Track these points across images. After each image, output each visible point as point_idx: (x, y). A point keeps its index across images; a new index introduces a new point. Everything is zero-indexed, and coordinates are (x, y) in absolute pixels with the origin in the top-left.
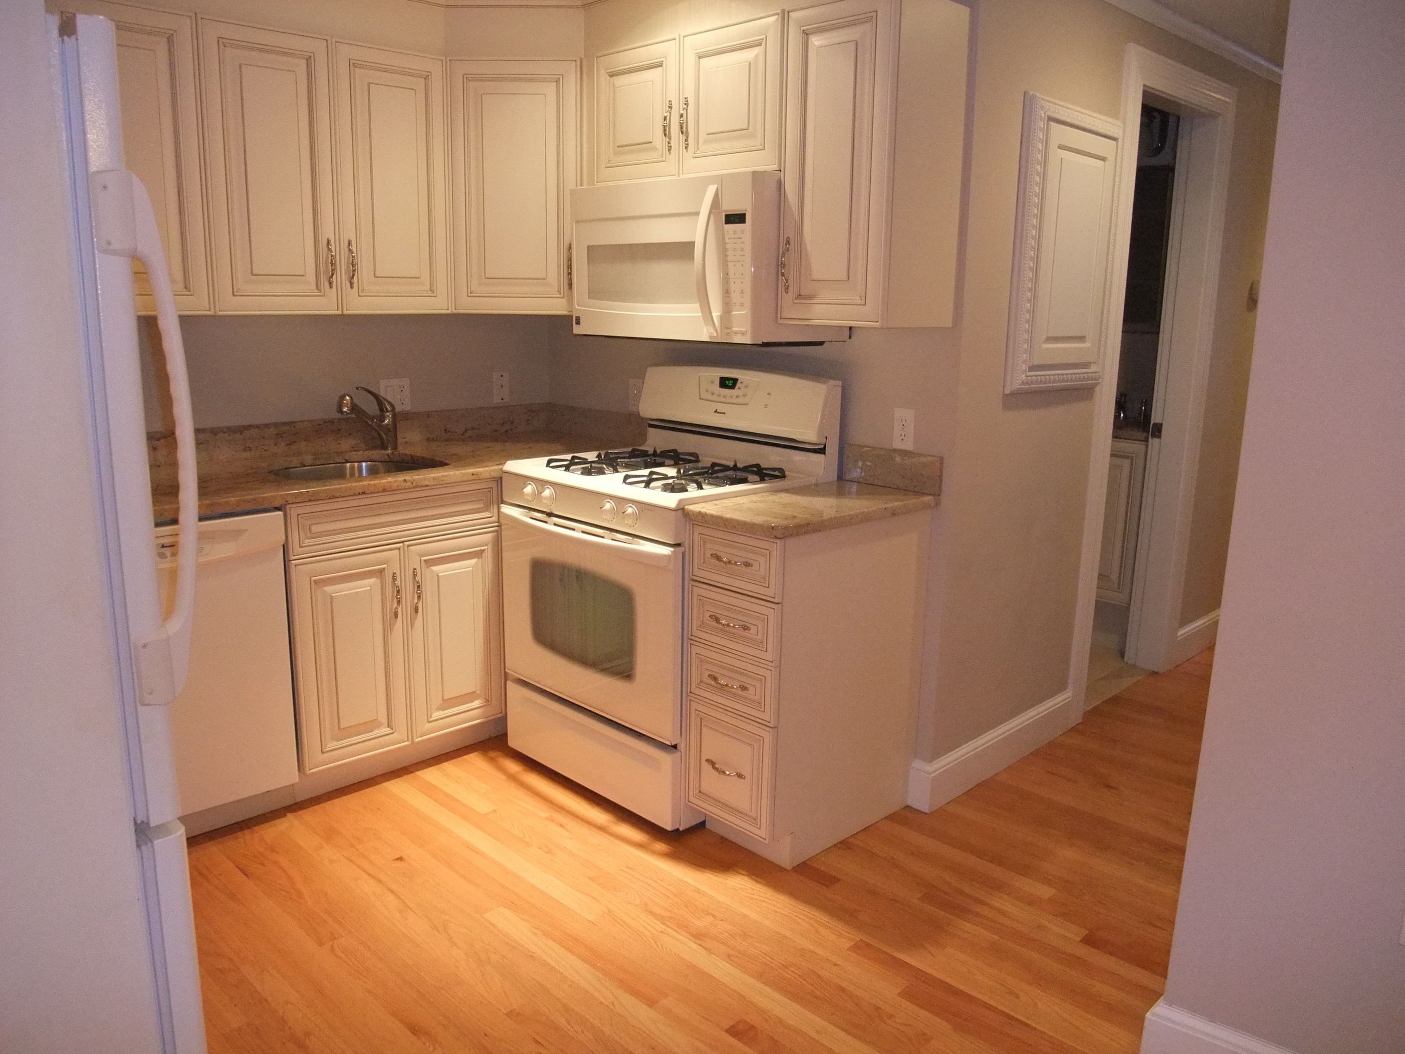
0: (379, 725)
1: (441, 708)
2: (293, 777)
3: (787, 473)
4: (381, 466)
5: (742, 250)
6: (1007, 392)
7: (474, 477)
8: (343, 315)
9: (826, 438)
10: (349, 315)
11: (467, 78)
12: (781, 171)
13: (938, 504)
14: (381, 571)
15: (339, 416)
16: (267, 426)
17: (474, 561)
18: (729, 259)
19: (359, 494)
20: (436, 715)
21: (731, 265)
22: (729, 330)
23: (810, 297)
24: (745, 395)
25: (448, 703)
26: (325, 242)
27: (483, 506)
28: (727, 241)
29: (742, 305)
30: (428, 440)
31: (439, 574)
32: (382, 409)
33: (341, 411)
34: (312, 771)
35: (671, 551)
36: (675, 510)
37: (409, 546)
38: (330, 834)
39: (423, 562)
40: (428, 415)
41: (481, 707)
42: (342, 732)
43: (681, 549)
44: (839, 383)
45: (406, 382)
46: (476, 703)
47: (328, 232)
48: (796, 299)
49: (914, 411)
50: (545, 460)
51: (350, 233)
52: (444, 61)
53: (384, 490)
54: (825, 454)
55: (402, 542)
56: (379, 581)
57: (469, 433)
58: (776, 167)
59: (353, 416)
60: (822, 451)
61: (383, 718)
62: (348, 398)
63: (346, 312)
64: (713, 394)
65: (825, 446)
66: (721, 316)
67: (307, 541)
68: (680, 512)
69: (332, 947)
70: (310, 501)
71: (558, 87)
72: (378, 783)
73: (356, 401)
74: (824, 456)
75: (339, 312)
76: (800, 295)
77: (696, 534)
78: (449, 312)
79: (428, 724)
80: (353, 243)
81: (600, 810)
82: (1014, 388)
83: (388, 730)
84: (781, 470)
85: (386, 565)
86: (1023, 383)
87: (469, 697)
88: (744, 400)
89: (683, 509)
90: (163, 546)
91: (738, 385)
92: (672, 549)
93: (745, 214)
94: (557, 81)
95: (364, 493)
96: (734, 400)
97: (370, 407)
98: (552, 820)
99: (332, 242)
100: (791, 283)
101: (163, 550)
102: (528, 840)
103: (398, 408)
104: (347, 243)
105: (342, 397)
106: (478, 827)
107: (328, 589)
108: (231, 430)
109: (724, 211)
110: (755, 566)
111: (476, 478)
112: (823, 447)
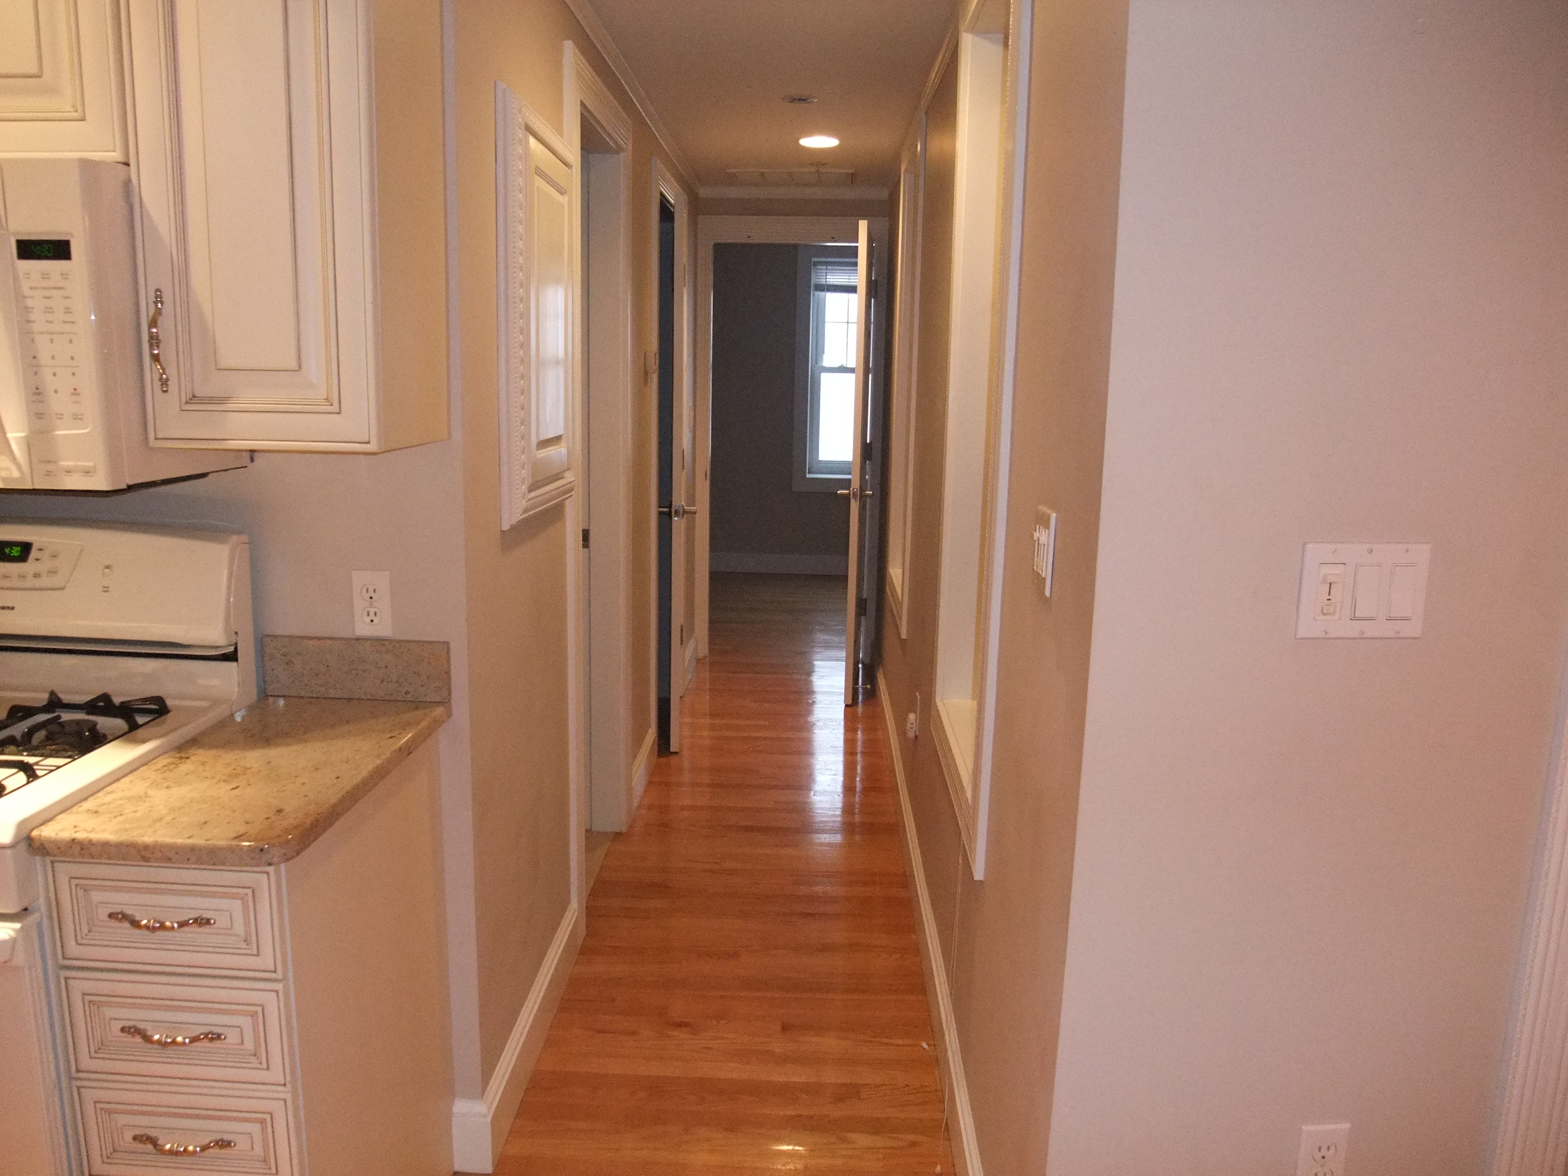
3: (169, 703)
5: (68, 311)
6: (506, 527)
9: (236, 633)
12: (127, 164)
13: (449, 715)
18: (36, 327)
21: (42, 341)
22: (51, 467)
23: (223, 400)
24: (52, 572)
28: (27, 292)
29: (77, 417)
35: (13, 930)
36: (12, 846)
43: (32, 919)
44: (245, 538)
48: (187, 403)
49: (387, 573)
54: (236, 660)
58: (117, 156)
60: (231, 657)
65: (236, 649)
66: (27, 437)
68: (22, 847)
74: (235, 664)
76: (194, 396)
77: (63, 880)
82: (514, 521)
84: (159, 700)
86: (526, 511)
88: (56, 581)
89: (28, 838)
91: (34, 554)
92: (17, 926)
93: (67, 243)
96: (30, 582)
100: (172, 372)
109: (14, 234)
110: (221, 921)
112: (232, 649)
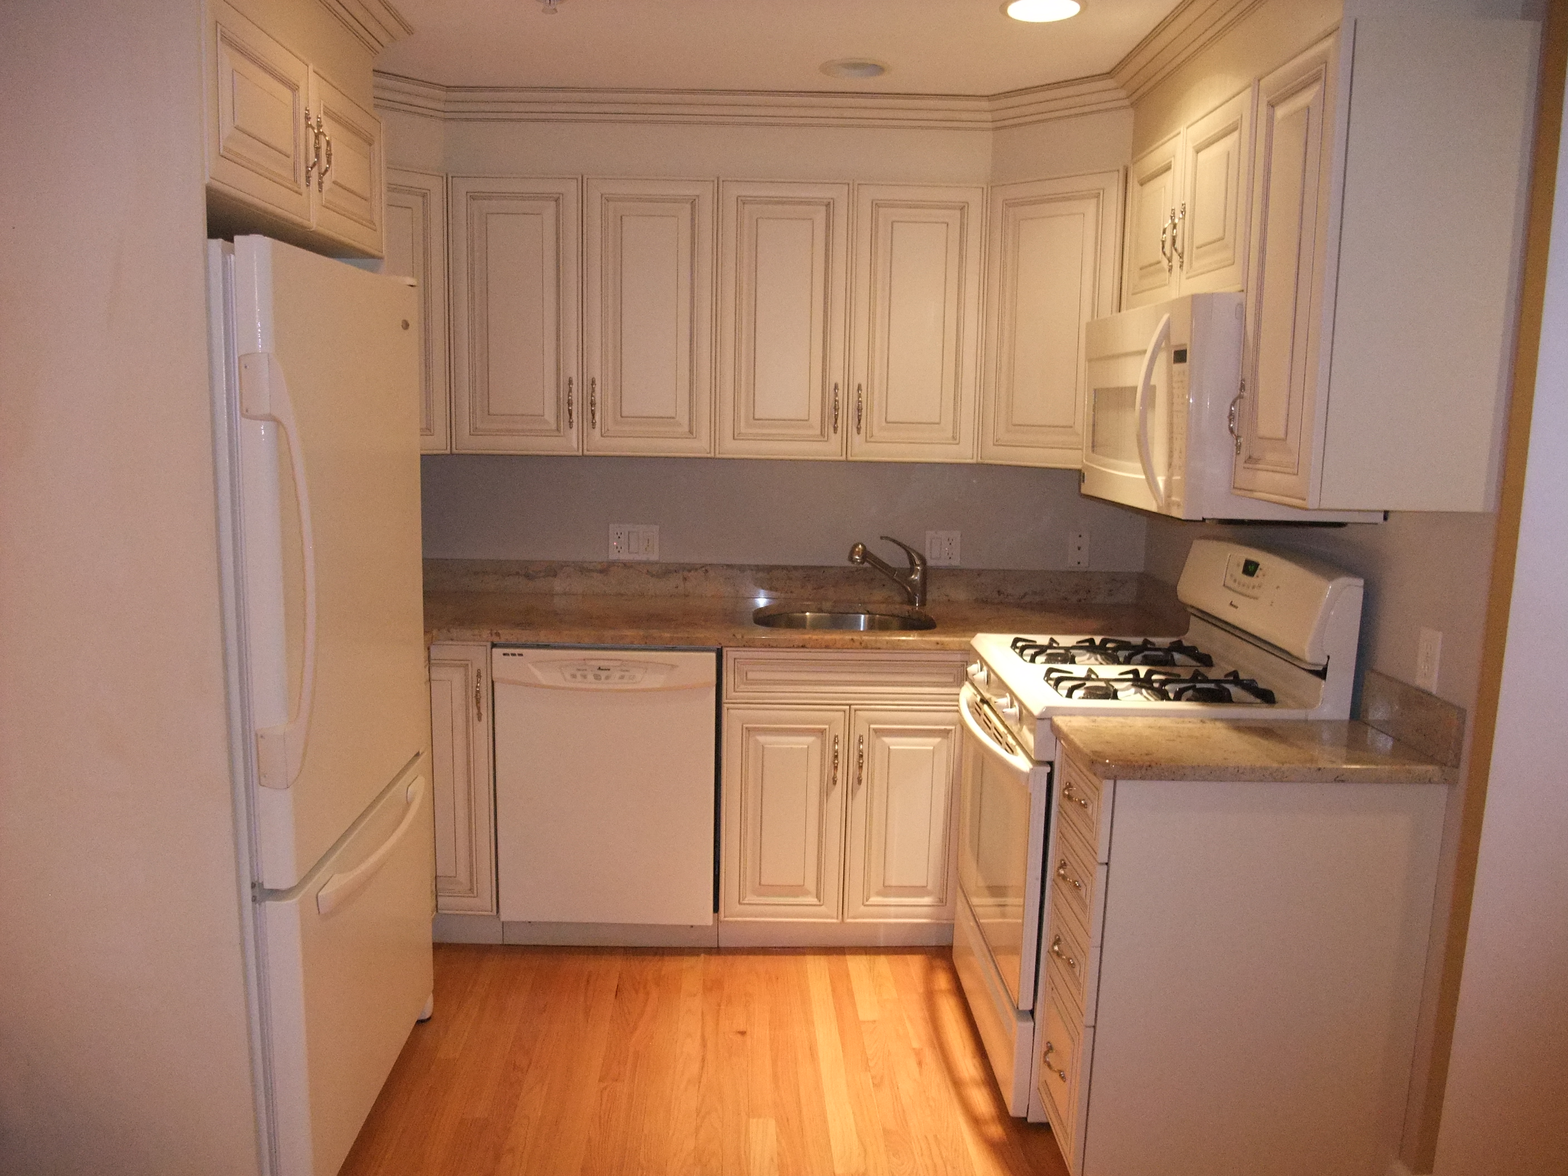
0: (806, 893)
1: (879, 894)
2: (708, 918)
3: (1279, 698)
4: (895, 622)
7: (939, 646)
8: (847, 461)
9: (1327, 662)
10: (855, 462)
11: (1009, 204)
12: (1244, 292)
14: (822, 732)
15: (849, 564)
16: (795, 568)
17: (938, 740)
18: (1174, 407)
19: (798, 647)
20: (874, 900)
21: (1177, 416)
22: (1169, 500)
23: (1256, 461)
24: (1259, 586)
25: (887, 890)
26: (833, 387)
27: (952, 680)
28: (1174, 384)
29: (1180, 468)
30: (976, 600)
31: (891, 747)
32: (912, 562)
33: (851, 559)
34: (726, 919)
35: (1030, 769)
36: (1041, 717)
37: (856, 710)
38: (713, 986)
39: (871, 731)
40: (980, 573)
41: (929, 906)
42: (764, 889)
43: (1048, 769)
44: (1360, 582)
45: (956, 534)
46: (927, 900)
47: (837, 376)
48: (1245, 462)
49: (1442, 636)
50: (1010, 638)
51: (860, 377)
52: (985, 190)
53: (827, 647)
54: (1324, 679)
55: (850, 705)
56: (819, 742)
57: (1027, 599)
58: (1239, 287)
59: (866, 565)
60: (1321, 675)
61: (811, 885)
62: (860, 546)
63: (850, 458)
64: (1235, 581)
65: (1325, 672)
66: (1165, 480)
67: (742, 686)
68: (1047, 723)
69: (605, 1088)
70: (744, 646)
71: (1098, 201)
72: (804, 954)
73: (869, 548)
74: (1323, 682)
75: (843, 458)
76: (1250, 457)
78: (974, 461)
79: (863, 907)
80: (864, 388)
81: (977, 1065)
83: (815, 901)
84: (1272, 692)
85: (827, 727)
87: (920, 891)
88: (1257, 593)
89: (1051, 719)
90: (599, 668)
91: (1258, 572)
92: (1035, 766)
93: (1185, 351)
94: (1098, 196)
95: (803, 647)
96: (1249, 591)
97: (896, 558)
98: (918, 1053)
99: (840, 387)
100: (1243, 440)
101: (600, 672)
102: (871, 1064)
103: (930, 563)
104: (856, 388)
105: (856, 546)
106: (842, 1033)
107: (762, 739)
108: (758, 568)
109: (1173, 347)
110: (1090, 808)
111: (942, 647)
112: (1320, 668)
